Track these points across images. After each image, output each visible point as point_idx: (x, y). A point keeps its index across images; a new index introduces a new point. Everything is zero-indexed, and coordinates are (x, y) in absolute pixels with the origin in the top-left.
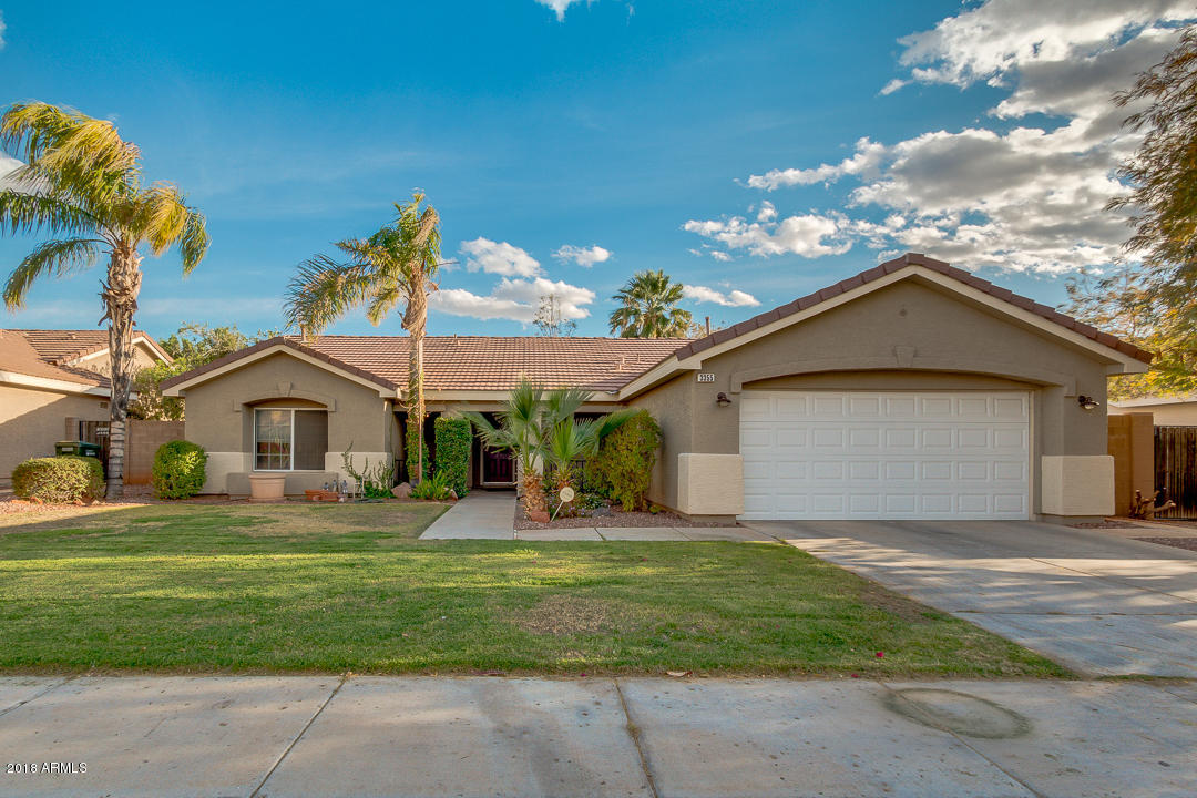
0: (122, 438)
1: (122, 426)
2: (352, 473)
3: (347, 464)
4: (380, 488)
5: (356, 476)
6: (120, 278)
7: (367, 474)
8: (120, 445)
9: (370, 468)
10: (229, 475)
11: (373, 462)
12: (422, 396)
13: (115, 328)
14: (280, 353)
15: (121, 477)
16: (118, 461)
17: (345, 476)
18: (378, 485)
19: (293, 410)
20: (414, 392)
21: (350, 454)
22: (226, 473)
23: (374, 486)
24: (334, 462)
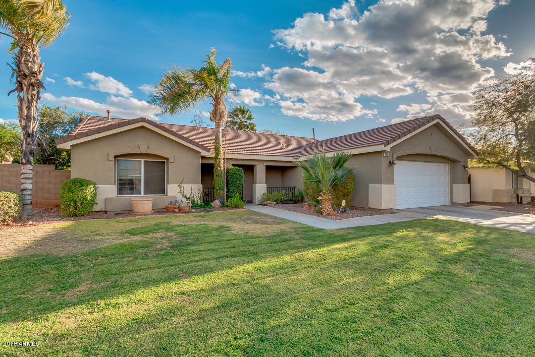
0: (31, 176)
1: (31, 168)
2: (184, 196)
3: (181, 191)
4: (199, 203)
5: (186, 197)
6: (30, 64)
7: (192, 195)
8: (30, 181)
9: (194, 192)
10: (106, 199)
11: (194, 190)
12: (222, 156)
13: (26, 99)
14: (143, 127)
15: (31, 203)
16: (30, 192)
17: (180, 198)
18: (198, 202)
19: (143, 161)
20: (218, 154)
21: (183, 185)
22: (104, 198)
23: (196, 202)
24: (173, 190)
